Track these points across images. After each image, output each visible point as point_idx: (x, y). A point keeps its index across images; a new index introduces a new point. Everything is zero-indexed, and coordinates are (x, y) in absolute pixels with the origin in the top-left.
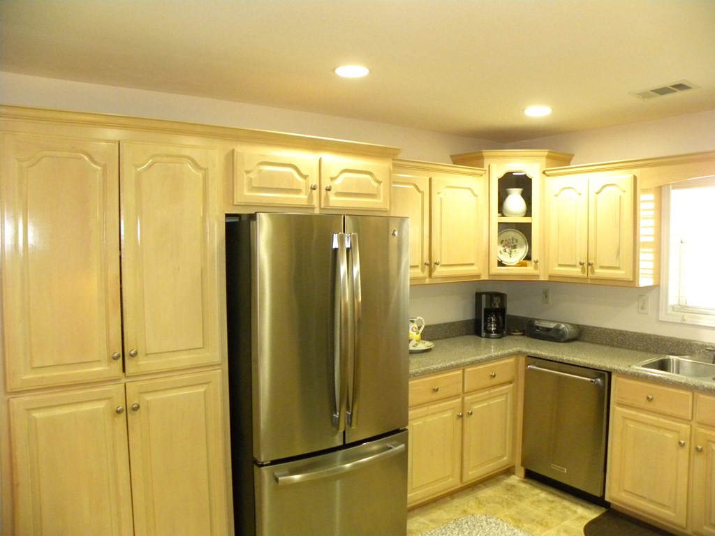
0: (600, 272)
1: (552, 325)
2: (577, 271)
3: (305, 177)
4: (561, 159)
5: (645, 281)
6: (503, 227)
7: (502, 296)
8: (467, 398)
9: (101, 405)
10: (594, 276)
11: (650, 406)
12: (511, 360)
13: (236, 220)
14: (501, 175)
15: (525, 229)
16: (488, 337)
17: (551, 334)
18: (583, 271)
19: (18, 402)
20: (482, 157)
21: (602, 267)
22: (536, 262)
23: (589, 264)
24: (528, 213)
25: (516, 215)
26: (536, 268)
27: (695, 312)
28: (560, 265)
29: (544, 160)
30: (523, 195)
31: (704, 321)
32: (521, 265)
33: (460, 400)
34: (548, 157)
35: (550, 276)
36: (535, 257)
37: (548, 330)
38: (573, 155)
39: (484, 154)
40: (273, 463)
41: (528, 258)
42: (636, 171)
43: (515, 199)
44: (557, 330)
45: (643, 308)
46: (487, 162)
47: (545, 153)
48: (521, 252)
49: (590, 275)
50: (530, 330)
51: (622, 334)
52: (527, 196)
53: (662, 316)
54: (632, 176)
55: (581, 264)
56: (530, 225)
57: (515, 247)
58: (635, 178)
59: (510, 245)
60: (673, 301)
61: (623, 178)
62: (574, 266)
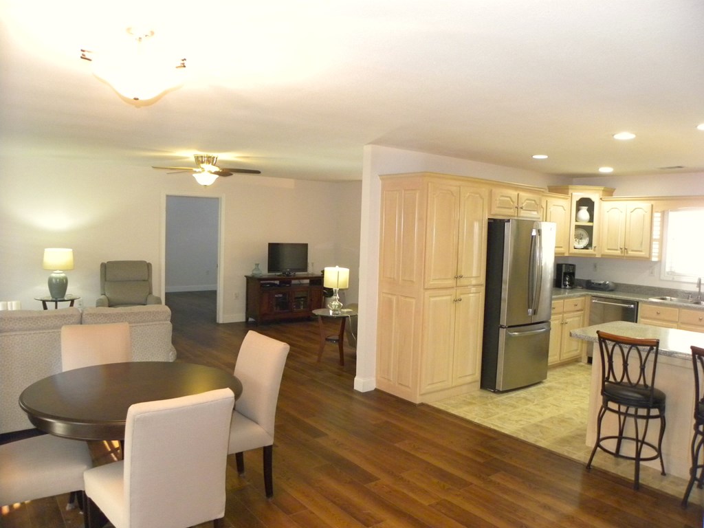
0: (631, 253)
1: (602, 282)
2: (618, 253)
3: (513, 202)
4: (609, 193)
5: (654, 259)
6: (577, 227)
7: (573, 266)
8: (565, 315)
9: (449, 298)
10: (628, 255)
11: (658, 317)
12: (583, 298)
13: (492, 221)
14: (578, 199)
15: (589, 230)
16: (565, 288)
17: (602, 287)
18: (622, 252)
19: (427, 293)
20: (568, 189)
21: (632, 251)
22: (595, 247)
23: (625, 249)
24: (591, 220)
25: (583, 221)
26: (594, 250)
27: (679, 275)
28: (609, 249)
29: (601, 192)
30: (588, 210)
31: (684, 279)
32: (586, 248)
33: (561, 315)
34: (603, 191)
35: (602, 255)
36: (594, 245)
37: (600, 284)
38: (615, 189)
39: (570, 187)
40: (509, 327)
41: (590, 245)
42: (653, 202)
43: (584, 213)
44: (604, 284)
45: (652, 273)
46: (570, 191)
47: (602, 188)
48: (585, 242)
49: (626, 255)
50: (589, 286)
51: (639, 287)
52: (591, 211)
53: (662, 277)
54: (650, 205)
55: (621, 249)
56: (592, 227)
57: (581, 239)
58: (652, 206)
59: (579, 237)
60: (667, 270)
61: (646, 205)
62: (617, 250)
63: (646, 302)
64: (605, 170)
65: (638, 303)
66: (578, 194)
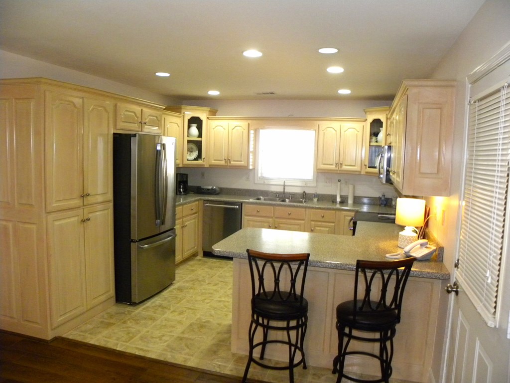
0: (233, 163)
1: (210, 188)
2: (223, 163)
3: (137, 117)
4: (213, 113)
5: (251, 167)
6: (189, 142)
7: (186, 175)
8: (184, 219)
10: (231, 165)
11: (258, 214)
12: (197, 203)
13: (118, 136)
14: (189, 118)
15: (198, 145)
16: (180, 194)
17: (210, 191)
18: (226, 162)
20: (181, 109)
21: (234, 161)
22: (204, 159)
23: (229, 160)
24: (200, 135)
25: (194, 136)
26: (204, 161)
27: (268, 179)
28: (215, 160)
29: (208, 112)
30: (197, 127)
31: (272, 183)
32: (196, 159)
33: (181, 220)
34: (209, 111)
35: (210, 165)
36: (203, 156)
37: (208, 189)
38: (217, 110)
39: (182, 107)
40: (140, 240)
41: (199, 157)
42: (249, 122)
43: (194, 130)
44: (212, 189)
45: (248, 178)
46: (183, 111)
47: (209, 109)
48: (195, 154)
49: (229, 164)
50: (199, 191)
51: (239, 190)
52: (200, 128)
53: (256, 182)
54: (247, 123)
55: (225, 159)
56: (201, 141)
57: (192, 152)
58: (249, 124)
59: (190, 150)
60: (259, 175)
61: (244, 124)
62: (221, 160)
63: (248, 203)
64: (213, 93)
65: (242, 204)
66: (189, 114)
